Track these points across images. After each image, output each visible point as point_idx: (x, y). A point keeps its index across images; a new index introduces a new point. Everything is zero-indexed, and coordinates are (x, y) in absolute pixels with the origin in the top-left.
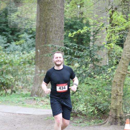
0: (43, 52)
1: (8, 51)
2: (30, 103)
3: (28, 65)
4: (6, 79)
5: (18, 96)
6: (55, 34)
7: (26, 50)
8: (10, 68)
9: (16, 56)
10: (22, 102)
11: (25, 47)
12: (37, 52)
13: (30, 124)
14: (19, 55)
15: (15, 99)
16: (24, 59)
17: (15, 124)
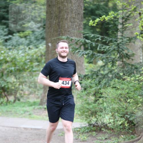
1: (9, 45)
2: (39, 114)
3: (37, 64)
4: (7, 83)
5: (23, 105)
6: (71, 22)
7: (34, 43)
8: (13, 68)
9: (20, 52)
10: (29, 113)
11: (32, 40)
12: (48, 47)
13: (40, 141)
14: (25, 51)
15: (20, 108)
16: (31, 56)
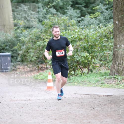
0: (122, 24)
3: (106, 39)
4: (81, 57)
7: (103, 23)
8: (86, 44)
9: (92, 30)
10: (101, 82)
11: (101, 20)
13: (111, 106)
14: (95, 29)
17: (93, 107)
